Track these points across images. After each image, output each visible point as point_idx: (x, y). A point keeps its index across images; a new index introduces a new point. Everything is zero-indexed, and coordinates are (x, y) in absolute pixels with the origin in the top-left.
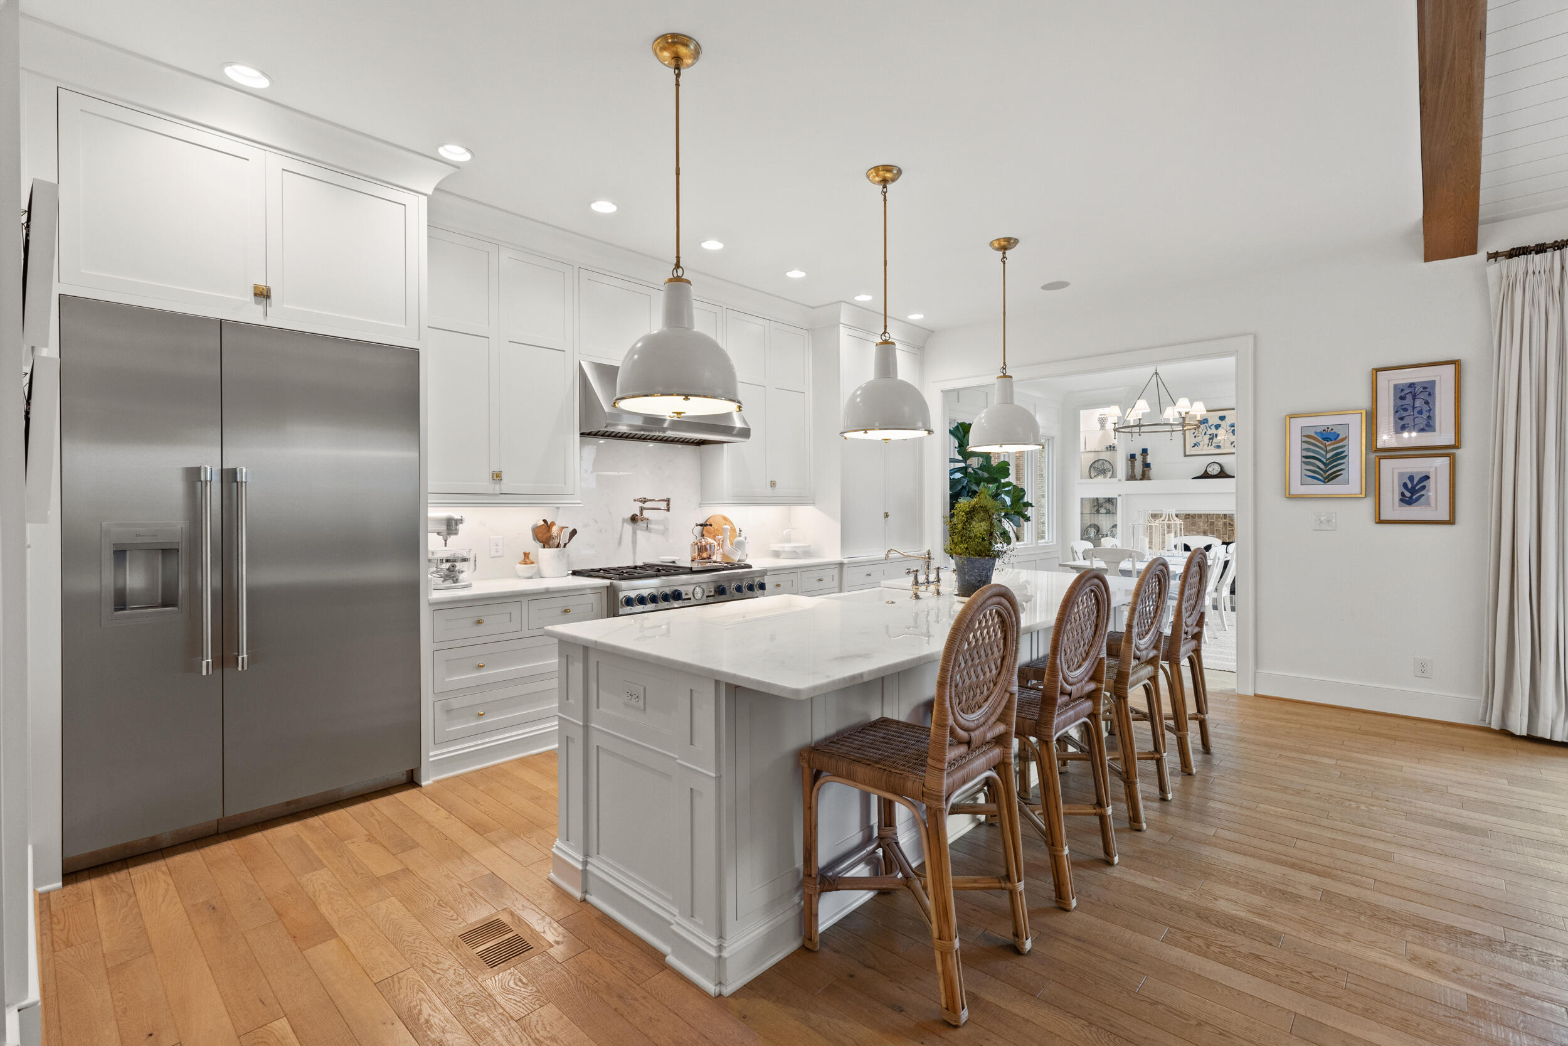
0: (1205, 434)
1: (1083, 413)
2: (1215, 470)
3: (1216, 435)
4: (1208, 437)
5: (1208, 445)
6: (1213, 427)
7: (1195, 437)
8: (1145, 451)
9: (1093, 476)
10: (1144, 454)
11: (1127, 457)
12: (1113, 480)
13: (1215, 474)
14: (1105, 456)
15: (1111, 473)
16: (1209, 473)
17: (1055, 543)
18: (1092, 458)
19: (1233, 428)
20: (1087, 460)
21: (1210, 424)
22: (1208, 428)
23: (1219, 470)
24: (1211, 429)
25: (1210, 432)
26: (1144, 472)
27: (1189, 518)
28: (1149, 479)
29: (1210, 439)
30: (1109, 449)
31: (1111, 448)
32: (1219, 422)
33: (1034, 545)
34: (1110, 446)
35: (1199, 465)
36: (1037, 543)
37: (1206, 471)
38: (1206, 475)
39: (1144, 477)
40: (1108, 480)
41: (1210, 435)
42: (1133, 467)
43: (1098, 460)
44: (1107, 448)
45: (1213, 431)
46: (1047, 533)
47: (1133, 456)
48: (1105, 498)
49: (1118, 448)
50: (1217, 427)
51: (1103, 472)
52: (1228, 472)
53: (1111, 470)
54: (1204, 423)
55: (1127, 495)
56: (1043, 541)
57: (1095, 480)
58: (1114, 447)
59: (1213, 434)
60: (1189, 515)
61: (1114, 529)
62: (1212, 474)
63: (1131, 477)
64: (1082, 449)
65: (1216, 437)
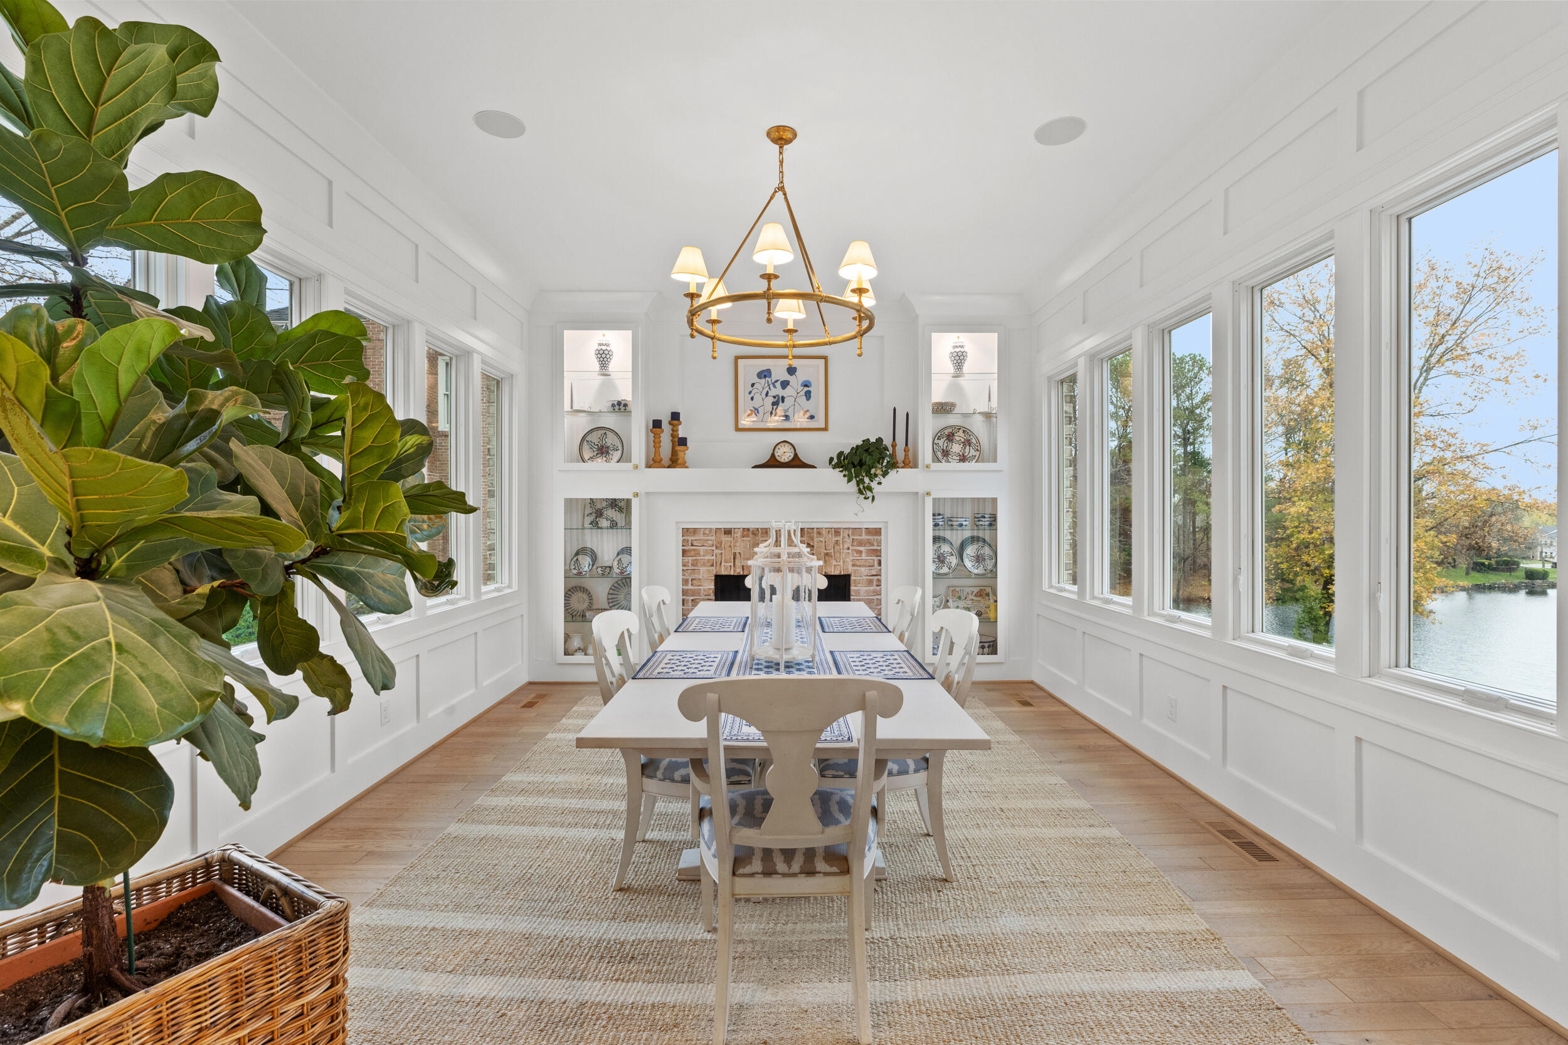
0: (767, 394)
1: (570, 336)
2: (785, 454)
3: (783, 398)
4: (770, 400)
5: (771, 413)
6: (778, 385)
7: (752, 399)
8: (675, 416)
9: (586, 457)
10: (675, 422)
11: (647, 427)
12: (623, 466)
13: (787, 460)
14: (610, 421)
15: (619, 452)
16: (778, 458)
17: (515, 588)
18: (583, 424)
19: (806, 389)
20: (574, 427)
21: (774, 378)
22: (771, 386)
23: (792, 455)
24: (775, 387)
25: (773, 392)
26: (674, 453)
27: (747, 536)
28: (684, 465)
29: (774, 404)
30: (617, 407)
31: (620, 407)
32: (787, 377)
33: (472, 601)
34: (619, 403)
35: (762, 445)
36: (478, 593)
37: (773, 455)
38: (773, 463)
39: (675, 462)
40: (613, 465)
41: (774, 397)
42: (657, 444)
43: (598, 428)
44: (613, 405)
45: (778, 391)
46: (498, 567)
47: (657, 424)
48: (607, 500)
49: (631, 407)
50: (785, 384)
51: (603, 451)
52: (803, 458)
53: (620, 448)
54: (765, 377)
55: (647, 493)
56: (491, 586)
57: (589, 465)
58: (625, 405)
59: (778, 396)
60: (748, 530)
61: (625, 558)
62: (782, 460)
63: (654, 462)
64: (567, 407)
65: (783, 402)
